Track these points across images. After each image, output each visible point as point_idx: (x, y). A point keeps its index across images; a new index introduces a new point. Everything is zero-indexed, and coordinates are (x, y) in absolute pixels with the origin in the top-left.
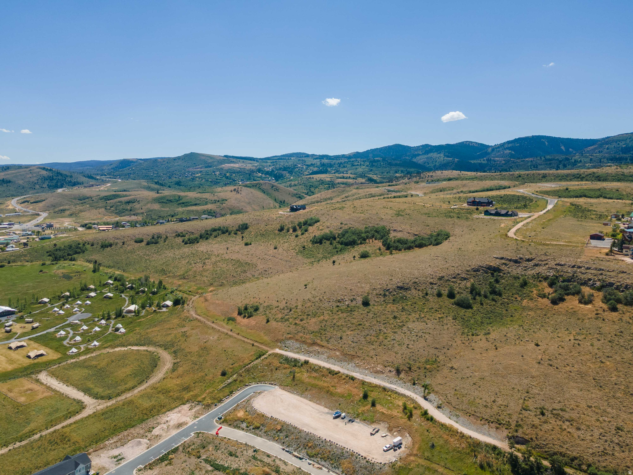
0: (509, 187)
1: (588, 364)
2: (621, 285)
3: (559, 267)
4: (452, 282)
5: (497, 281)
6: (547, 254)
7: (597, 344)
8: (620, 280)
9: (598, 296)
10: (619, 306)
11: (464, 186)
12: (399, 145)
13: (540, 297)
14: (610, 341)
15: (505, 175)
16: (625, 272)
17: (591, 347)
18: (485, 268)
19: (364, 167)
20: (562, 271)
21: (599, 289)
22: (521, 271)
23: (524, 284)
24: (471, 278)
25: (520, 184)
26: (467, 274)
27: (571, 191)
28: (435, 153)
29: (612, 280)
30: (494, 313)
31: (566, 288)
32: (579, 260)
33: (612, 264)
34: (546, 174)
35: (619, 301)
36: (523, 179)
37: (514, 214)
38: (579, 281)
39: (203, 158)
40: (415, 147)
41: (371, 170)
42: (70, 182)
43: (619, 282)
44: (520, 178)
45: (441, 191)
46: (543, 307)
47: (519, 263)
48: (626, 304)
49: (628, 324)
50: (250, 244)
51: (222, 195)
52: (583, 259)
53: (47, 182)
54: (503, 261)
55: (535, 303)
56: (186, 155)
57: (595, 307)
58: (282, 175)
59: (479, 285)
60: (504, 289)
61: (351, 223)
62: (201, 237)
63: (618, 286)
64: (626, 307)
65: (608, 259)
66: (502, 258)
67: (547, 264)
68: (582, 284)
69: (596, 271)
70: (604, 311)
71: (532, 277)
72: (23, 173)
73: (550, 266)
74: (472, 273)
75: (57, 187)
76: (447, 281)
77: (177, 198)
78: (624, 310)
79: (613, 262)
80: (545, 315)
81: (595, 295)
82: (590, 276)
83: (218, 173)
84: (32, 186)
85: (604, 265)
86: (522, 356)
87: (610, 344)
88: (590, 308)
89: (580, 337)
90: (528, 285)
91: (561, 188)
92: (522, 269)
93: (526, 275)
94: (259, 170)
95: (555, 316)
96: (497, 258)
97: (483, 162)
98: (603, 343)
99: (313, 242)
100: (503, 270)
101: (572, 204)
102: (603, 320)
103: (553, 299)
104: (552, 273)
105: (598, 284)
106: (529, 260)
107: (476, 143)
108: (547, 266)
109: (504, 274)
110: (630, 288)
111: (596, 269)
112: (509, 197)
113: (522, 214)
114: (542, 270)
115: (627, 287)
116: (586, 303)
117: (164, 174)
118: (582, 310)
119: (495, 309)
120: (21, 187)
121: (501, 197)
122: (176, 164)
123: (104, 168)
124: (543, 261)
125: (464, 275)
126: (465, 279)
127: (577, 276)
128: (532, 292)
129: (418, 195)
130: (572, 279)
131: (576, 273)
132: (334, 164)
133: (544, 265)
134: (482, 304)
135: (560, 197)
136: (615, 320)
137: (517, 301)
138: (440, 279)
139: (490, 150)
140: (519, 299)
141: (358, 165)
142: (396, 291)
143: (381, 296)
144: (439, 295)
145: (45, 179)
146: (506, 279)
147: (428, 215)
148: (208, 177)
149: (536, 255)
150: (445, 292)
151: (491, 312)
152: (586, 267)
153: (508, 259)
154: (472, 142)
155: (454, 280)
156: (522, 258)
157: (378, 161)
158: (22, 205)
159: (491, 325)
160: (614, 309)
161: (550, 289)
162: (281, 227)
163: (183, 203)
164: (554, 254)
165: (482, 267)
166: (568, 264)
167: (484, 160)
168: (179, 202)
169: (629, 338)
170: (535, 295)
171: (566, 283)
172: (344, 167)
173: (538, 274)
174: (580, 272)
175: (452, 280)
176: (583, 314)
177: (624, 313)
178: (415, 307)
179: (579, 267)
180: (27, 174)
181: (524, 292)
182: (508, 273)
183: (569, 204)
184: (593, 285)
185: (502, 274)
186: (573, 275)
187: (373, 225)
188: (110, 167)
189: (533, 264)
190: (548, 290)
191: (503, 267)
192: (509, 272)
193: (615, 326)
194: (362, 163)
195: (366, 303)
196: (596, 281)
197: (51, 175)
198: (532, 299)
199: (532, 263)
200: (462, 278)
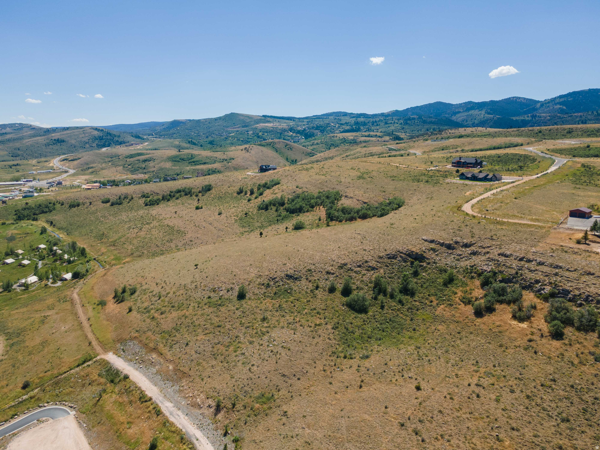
0: (522, 145)
1: (474, 440)
2: (580, 294)
3: (502, 259)
4: (355, 272)
5: (416, 274)
6: (494, 237)
7: (507, 398)
8: (581, 286)
9: (542, 309)
10: (568, 331)
11: (470, 144)
12: (440, 102)
13: (463, 302)
14: (528, 397)
15: (523, 131)
16: (593, 274)
17: (493, 404)
18: (405, 254)
19: (397, 125)
20: (504, 265)
21: (546, 299)
22: (453, 262)
23: (450, 280)
24: (381, 267)
25: (536, 141)
26: (378, 262)
27: (592, 148)
28: (477, 110)
29: (567, 286)
30: (393, 322)
31: (501, 292)
32: (534, 249)
33: (578, 258)
34: (572, 129)
35: (568, 322)
36: (544, 135)
37: (495, 178)
38: (522, 282)
39: (242, 118)
40: (457, 104)
41: (403, 128)
42: (118, 141)
43: (578, 289)
44: (540, 134)
45: (443, 150)
46: (461, 319)
47: (453, 249)
48: (579, 329)
49: (570, 366)
50: (202, 208)
51: (231, 154)
52: (541, 247)
53: (97, 142)
54: (433, 246)
55: (453, 312)
56: (226, 116)
57: (532, 327)
58: (313, 134)
59: (390, 278)
60: (422, 286)
61: (307, 186)
62: (164, 198)
63: (575, 295)
64: (577, 333)
65: (576, 250)
66: (432, 241)
67: (488, 253)
68: (524, 288)
69: (550, 269)
70: (542, 336)
71: (464, 271)
72: (77, 133)
73: (491, 256)
74: (386, 260)
75: (104, 146)
76: (348, 270)
77: (190, 157)
78: (574, 338)
79: (582, 256)
80: (459, 333)
81: (539, 307)
82: (539, 276)
83: (250, 132)
84: (83, 146)
85: (565, 260)
86: (386, 408)
87: (527, 401)
88: (523, 329)
89: (485, 382)
90: (455, 282)
91: (582, 146)
92: (454, 258)
93: (456, 268)
94: (291, 130)
95: (472, 336)
96: (426, 241)
97: (527, 119)
98: (516, 399)
99: (259, 207)
100: (428, 259)
101: (583, 166)
102: (536, 353)
103: (477, 309)
104: (490, 267)
105: (548, 289)
106: (466, 246)
107: (524, 99)
108: (487, 256)
109: (429, 264)
110: (592, 300)
111: (551, 265)
112: (509, 156)
113: (507, 179)
114: (479, 261)
115: (587, 300)
116: (521, 320)
117: (204, 134)
118: (512, 331)
119: (398, 315)
120: (73, 146)
121: (499, 157)
122: (216, 124)
123: (157, 128)
124: (484, 248)
125: (373, 264)
126: (373, 269)
127: (521, 275)
128: (456, 293)
129: (415, 154)
130: (514, 277)
131: (521, 270)
132: (368, 123)
133: (484, 253)
134: (382, 307)
135: (574, 156)
136: (553, 355)
137: (431, 306)
138: (340, 266)
139: (538, 105)
140: (434, 303)
141: (391, 123)
142: (282, 281)
143: (263, 287)
144: (332, 290)
145: (95, 138)
146: (430, 271)
147: (393, 178)
148: (241, 136)
149: (479, 239)
150: (340, 287)
151: (390, 320)
152: (538, 261)
153: (439, 243)
154: (520, 98)
155: (358, 269)
156: (459, 242)
157: (414, 119)
158: (62, 163)
159: (379, 342)
160: (557, 335)
161: (481, 291)
162: (240, 189)
163: (194, 162)
164: (504, 238)
165: (401, 253)
166: (515, 254)
167: (528, 117)
168: (190, 161)
169: (562, 393)
170: (457, 299)
171: (503, 284)
172: (377, 125)
173: (472, 266)
174: (528, 269)
175: (356, 269)
176: (509, 338)
177: (570, 345)
178: (294, 306)
179: (529, 261)
180: (80, 134)
181: (446, 293)
182: (434, 263)
183: (579, 165)
184: (539, 291)
185: (425, 264)
186: (517, 273)
187: (329, 189)
188: (162, 128)
189: (470, 252)
190: (479, 293)
191: (430, 255)
192: (436, 261)
193: (549, 367)
194: (396, 121)
195: (241, 296)
196: (546, 285)
197: (101, 135)
198: (451, 305)
199: (469, 250)
200: (370, 267)
